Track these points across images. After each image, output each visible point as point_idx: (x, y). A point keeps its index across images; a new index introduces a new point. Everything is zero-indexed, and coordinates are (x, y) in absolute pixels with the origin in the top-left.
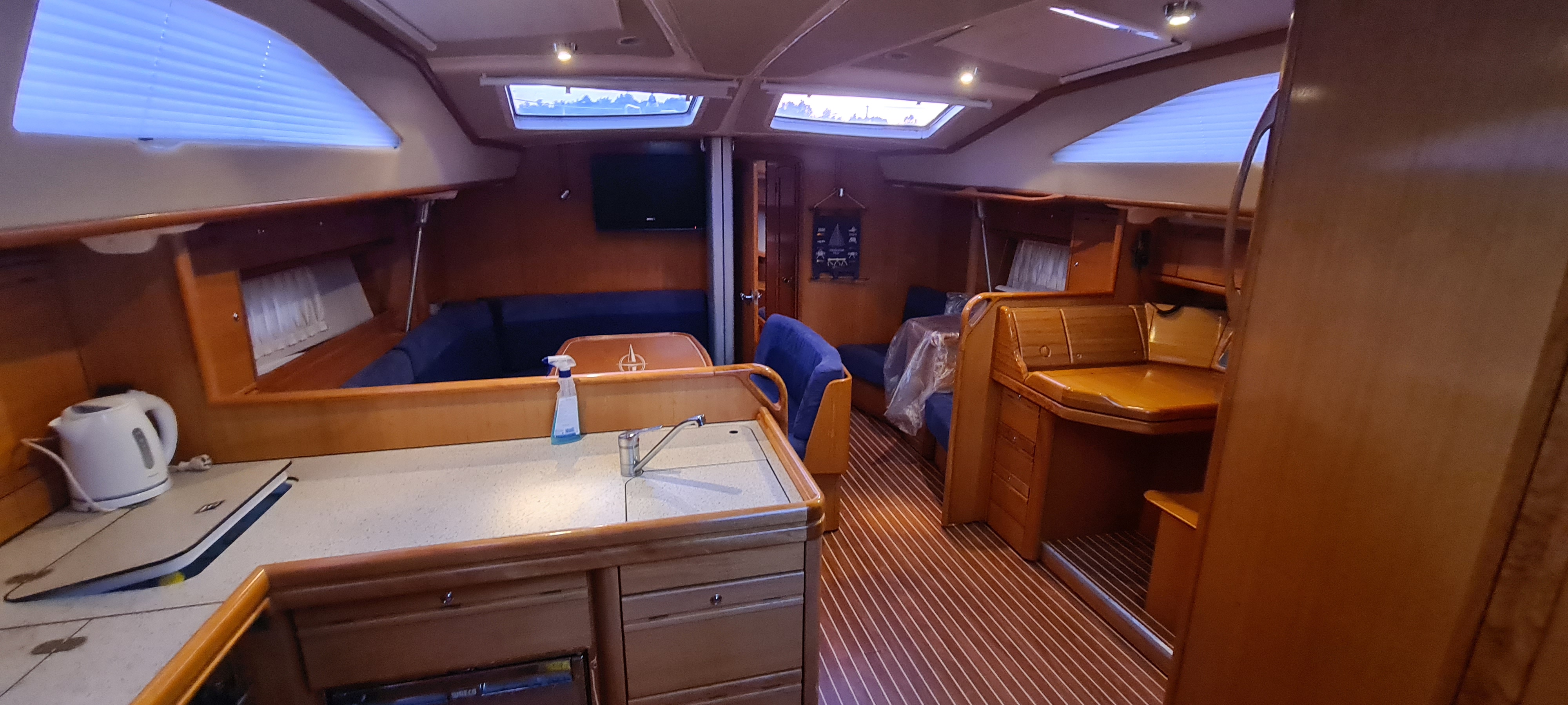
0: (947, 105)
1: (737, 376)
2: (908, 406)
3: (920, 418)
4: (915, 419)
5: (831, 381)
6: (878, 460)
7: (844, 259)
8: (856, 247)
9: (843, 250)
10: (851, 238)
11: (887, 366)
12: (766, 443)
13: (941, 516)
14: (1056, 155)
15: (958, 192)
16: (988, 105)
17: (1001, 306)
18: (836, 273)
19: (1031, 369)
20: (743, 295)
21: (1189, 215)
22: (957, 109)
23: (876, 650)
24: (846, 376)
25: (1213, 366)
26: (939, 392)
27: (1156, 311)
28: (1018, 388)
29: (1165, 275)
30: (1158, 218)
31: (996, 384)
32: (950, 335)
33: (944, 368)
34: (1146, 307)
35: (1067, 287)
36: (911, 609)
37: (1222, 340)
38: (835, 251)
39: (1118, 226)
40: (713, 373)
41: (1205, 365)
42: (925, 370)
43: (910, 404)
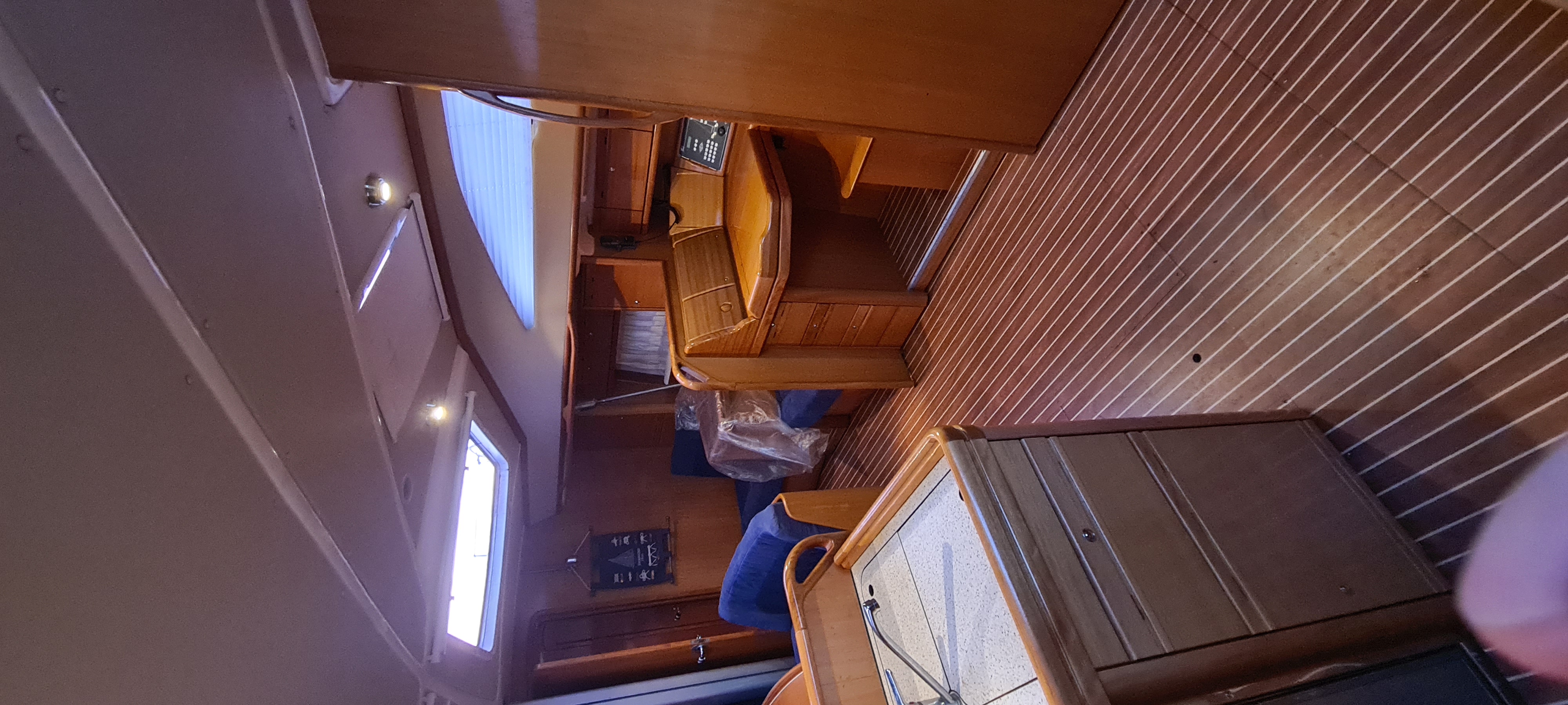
0: (470, 441)
1: (801, 598)
2: (800, 446)
3: (810, 432)
4: (812, 437)
5: (787, 515)
6: (861, 471)
7: (649, 547)
8: (635, 536)
9: (639, 550)
10: (625, 542)
11: (760, 479)
12: (877, 543)
13: (907, 389)
14: (526, 325)
15: (568, 430)
16: (472, 395)
17: (685, 353)
18: (665, 555)
19: (744, 315)
20: (700, 659)
21: (584, 199)
22: (475, 429)
23: (1061, 411)
24: (780, 500)
25: (722, 175)
26: (780, 415)
27: (676, 225)
28: (766, 324)
29: (642, 221)
30: (589, 231)
31: (765, 350)
32: (720, 413)
33: (755, 413)
34: (673, 234)
35: (661, 309)
36: (1007, 390)
37: (697, 170)
38: (640, 559)
39: (598, 263)
40: (803, 631)
41: (722, 179)
42: (761, 433)
43: (797, 445)
